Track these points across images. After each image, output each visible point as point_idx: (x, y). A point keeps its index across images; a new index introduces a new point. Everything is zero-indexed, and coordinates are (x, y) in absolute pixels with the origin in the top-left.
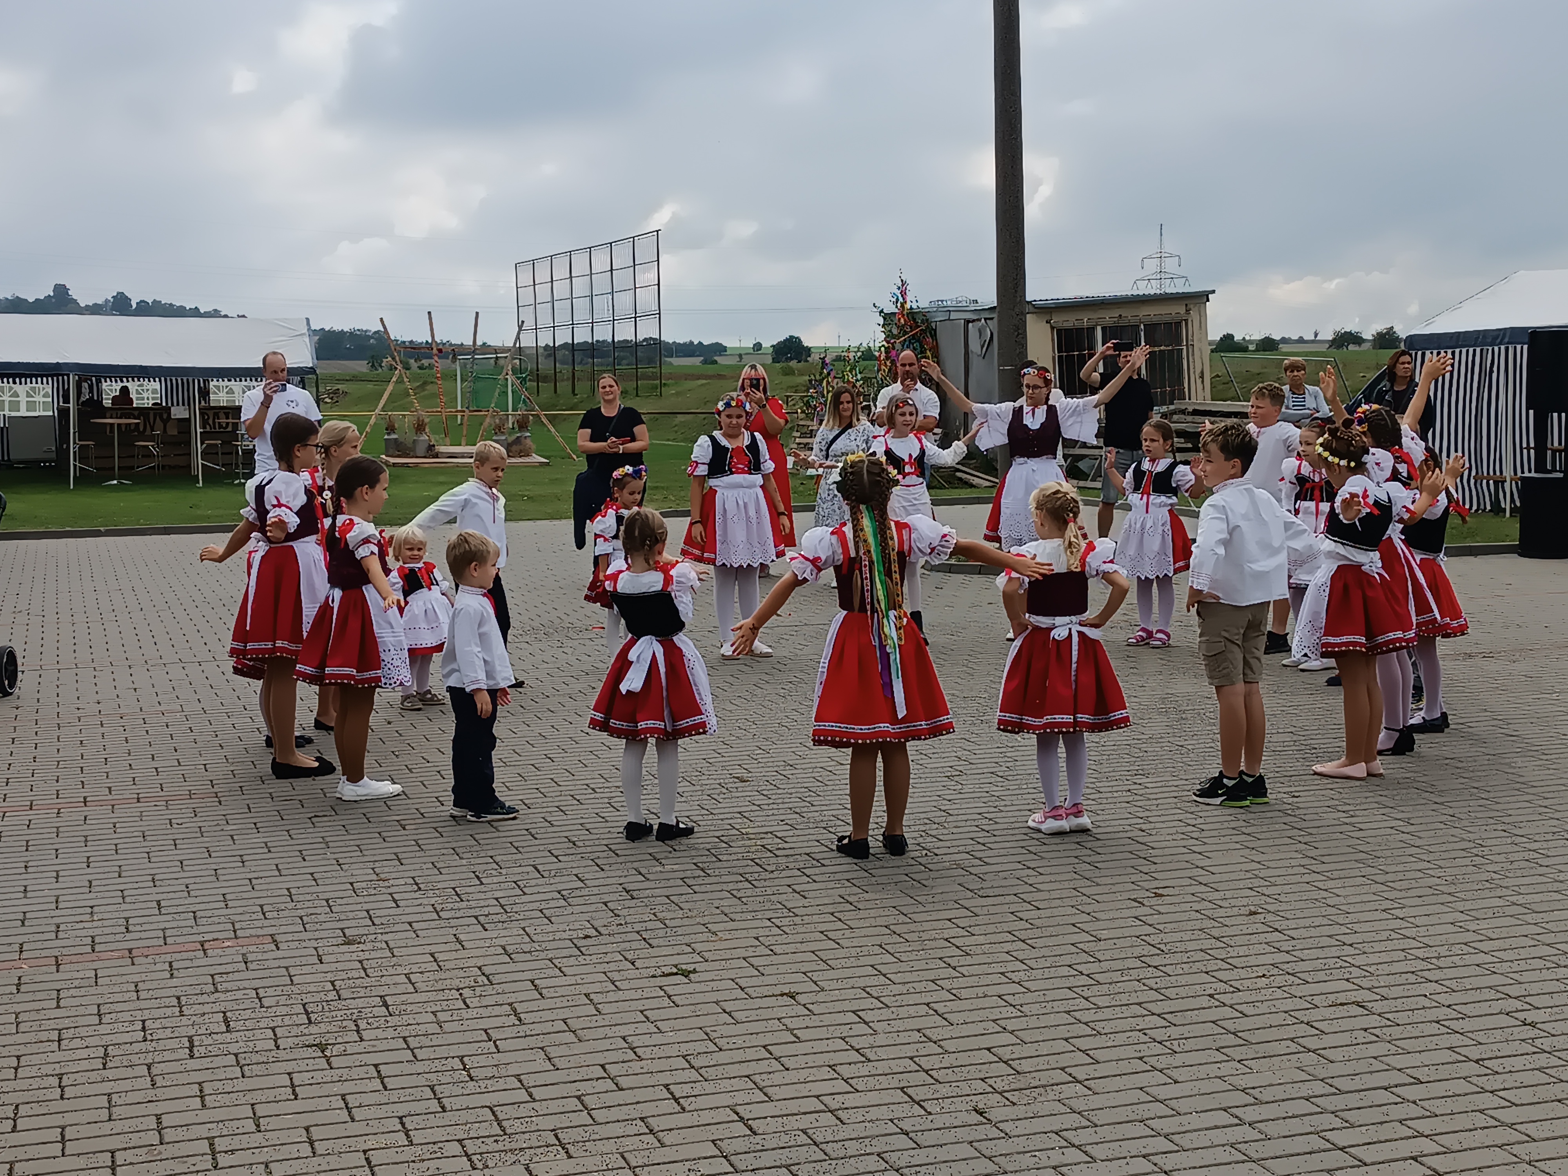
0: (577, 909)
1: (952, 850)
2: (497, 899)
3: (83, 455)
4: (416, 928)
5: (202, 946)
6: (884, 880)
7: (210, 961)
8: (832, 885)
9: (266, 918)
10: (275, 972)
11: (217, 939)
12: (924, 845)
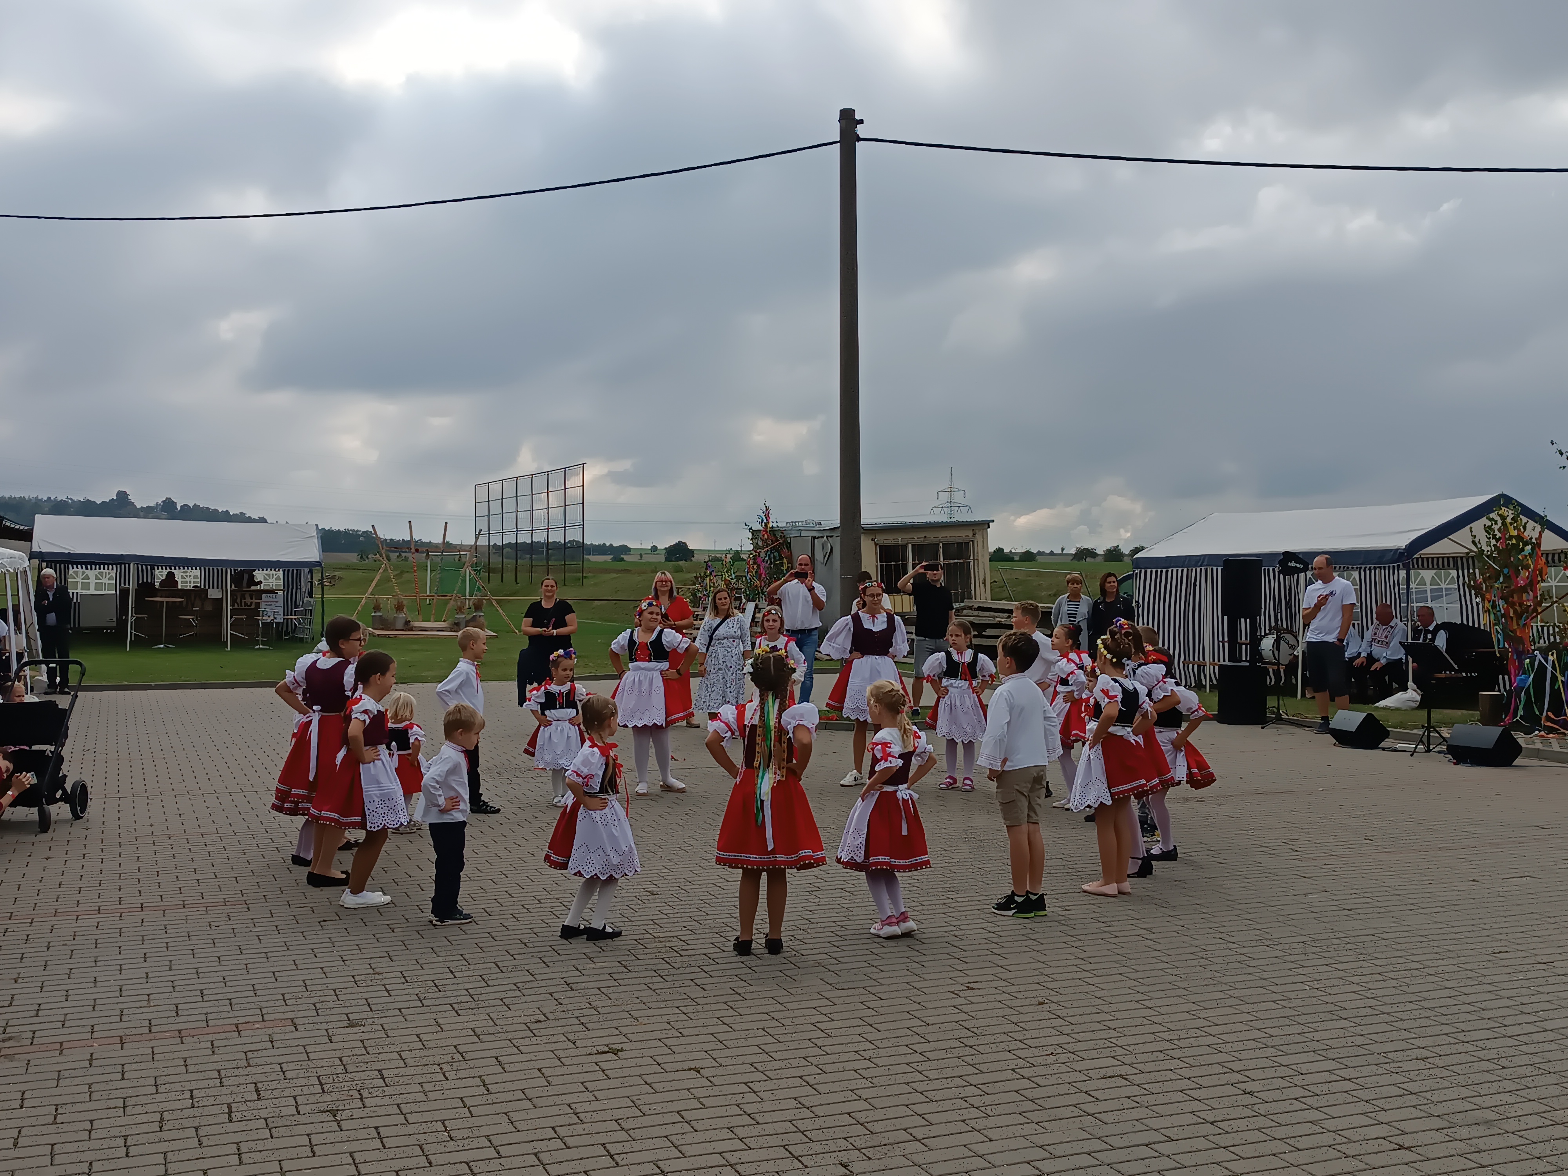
0: (529, 999)
1: (814, 951)
2: (467, 990)
3: (138, 624)
4: (405, 1014)
5: (237, 1028)
6: (762, 976)
7: (243, 1040)
8: (725, 979)
9: (286, 1005)
10: (295, 1050)
11: (248, 1022)
12: (792, 947)
